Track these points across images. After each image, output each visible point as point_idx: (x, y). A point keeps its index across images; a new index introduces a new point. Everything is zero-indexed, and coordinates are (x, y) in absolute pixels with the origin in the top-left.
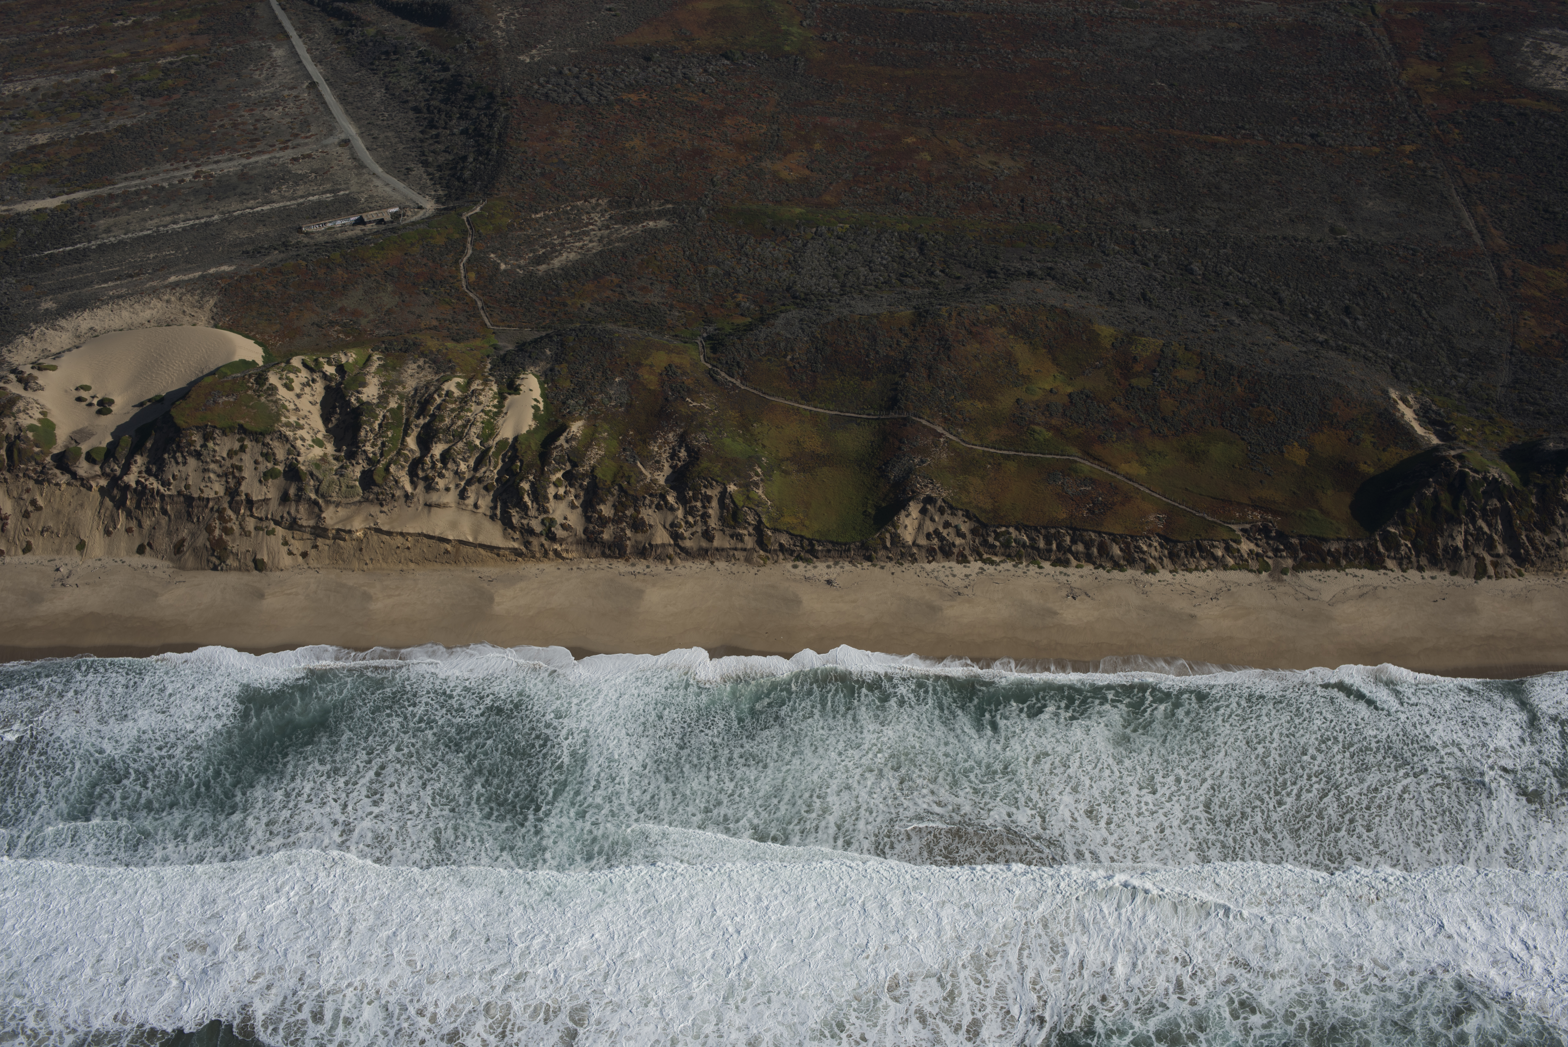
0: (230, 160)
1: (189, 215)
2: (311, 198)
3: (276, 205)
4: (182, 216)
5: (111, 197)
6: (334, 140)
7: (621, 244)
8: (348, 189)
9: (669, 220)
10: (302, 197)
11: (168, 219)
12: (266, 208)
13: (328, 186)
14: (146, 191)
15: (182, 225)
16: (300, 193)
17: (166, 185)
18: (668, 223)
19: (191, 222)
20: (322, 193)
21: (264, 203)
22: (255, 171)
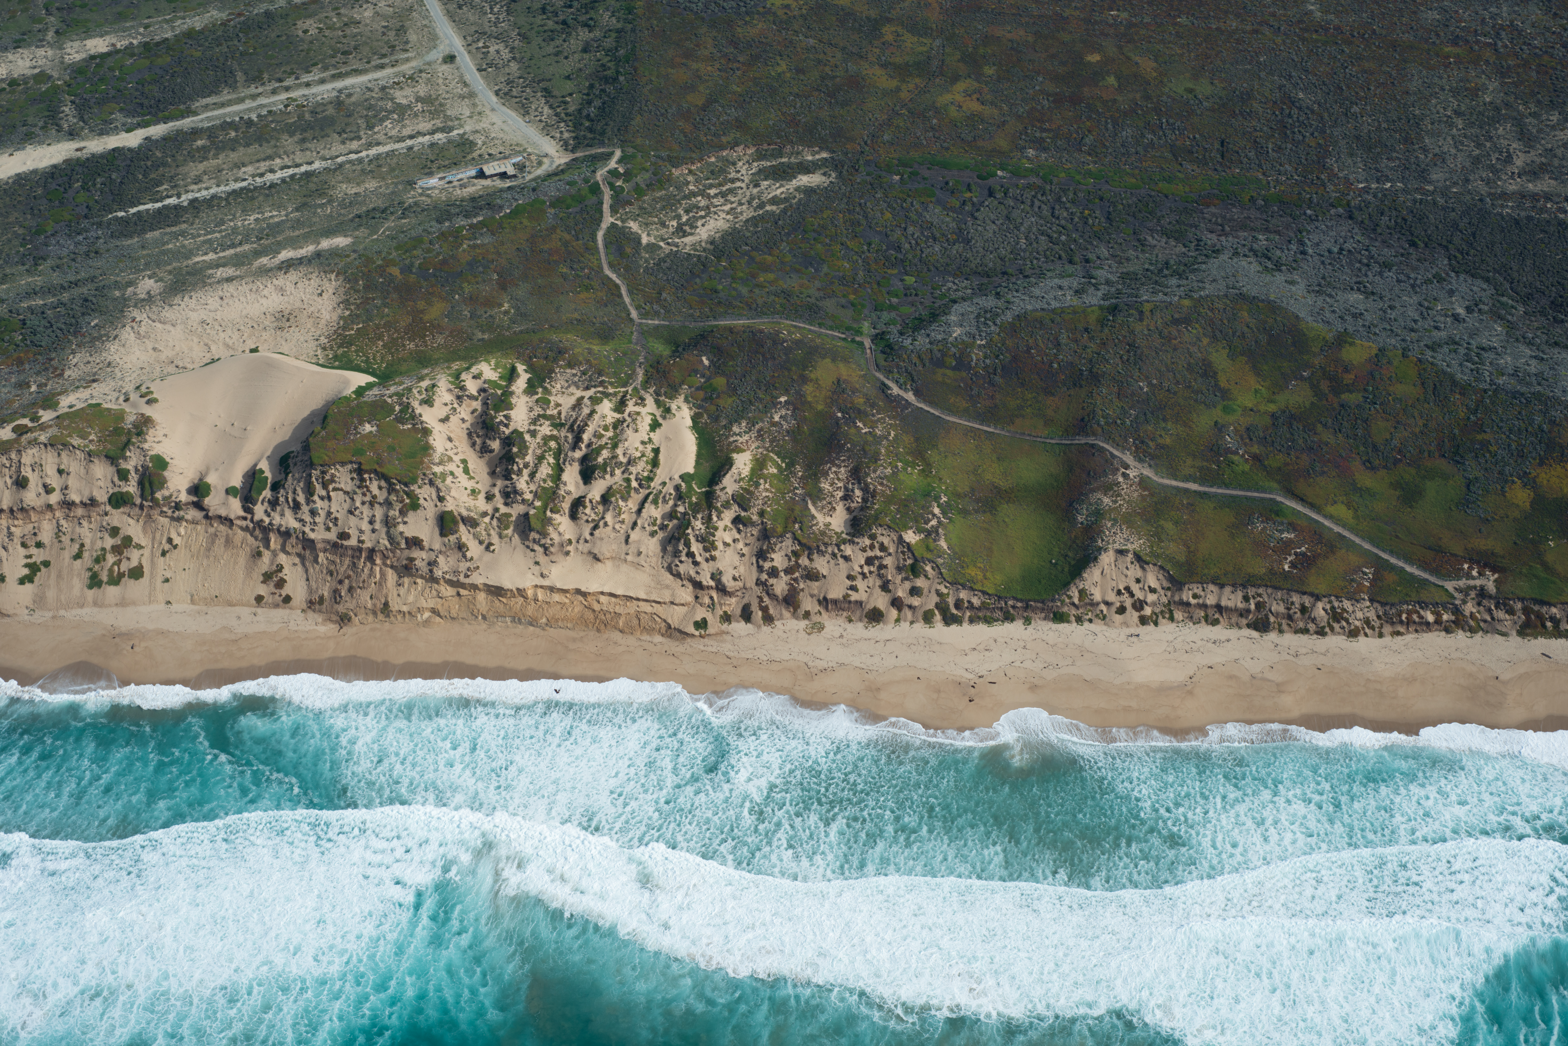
0: (322, 81)
1: (287, 161)
2: (421, 139)
3: (381, 149)
4: (278, 161)
5: (195, 132)
6: (436, 55)
7: (774, 208)
8: (461, 126)
9: (824, 174)
10: (411, 137)
11: (263, 166)
12: (373, 152)
13: (438, 123)
14: (232, 125)
15: (279, 175)
16: (406, 132)
17: (254, 117)
18: (824, 178)
19: (291, 171)
20: (432, 133)
21: (369, 145)
22: (353, 99)
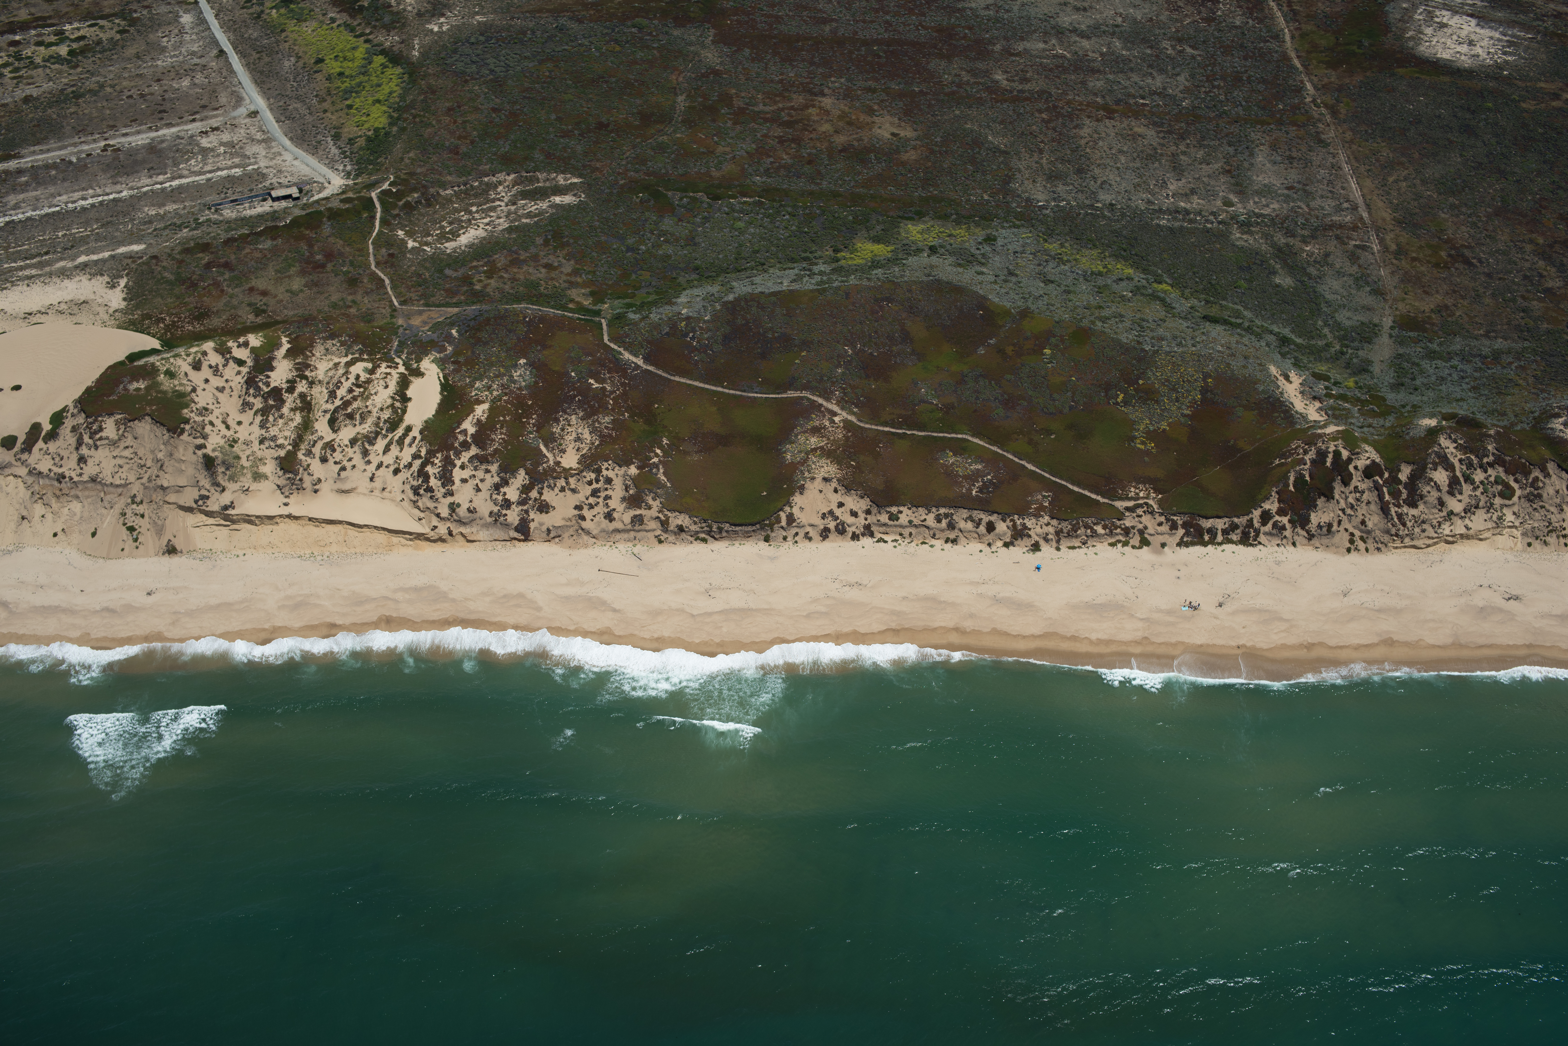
0: (138, 132)
1: (99, 191)
2: (219, 173)
3: (184, 181)
4: (91, 191)
5: (20, 172)
6: (242, 111)
7: (528, 221)
8: (256, 163)
9: (574, 195)
10: (210, 172)
11: (77, 195)
12: (175, 183)
13: (237, 160)
14: (54, 166)
15: (90, 201)
16: (208, 168)
17: (74, 160)
18: (574, 199)
19: (100, 199)
20: (231, 168)
21: (173, 178)
22: (164, 145)
